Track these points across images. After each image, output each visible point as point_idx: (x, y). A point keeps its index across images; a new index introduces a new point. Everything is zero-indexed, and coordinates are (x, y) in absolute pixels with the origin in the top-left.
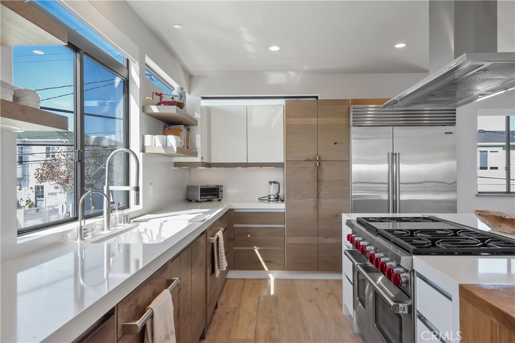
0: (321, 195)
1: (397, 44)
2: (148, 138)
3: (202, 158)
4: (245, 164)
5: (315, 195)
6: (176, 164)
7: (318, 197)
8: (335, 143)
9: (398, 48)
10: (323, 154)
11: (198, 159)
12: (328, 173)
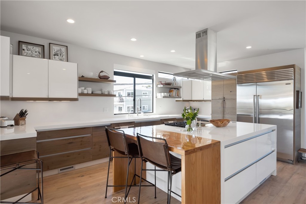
0: (225, 113)
1: (247, 47)
2: (158, 94)
3: (183, 99)
4: (203, 100)
5: (223, 113)
6: (177, 101)
7: (224, 114)
8: (231, 92)
9: (247, 49)
10: (226, 97)
11: (181, 99)
12: (228, 104)
